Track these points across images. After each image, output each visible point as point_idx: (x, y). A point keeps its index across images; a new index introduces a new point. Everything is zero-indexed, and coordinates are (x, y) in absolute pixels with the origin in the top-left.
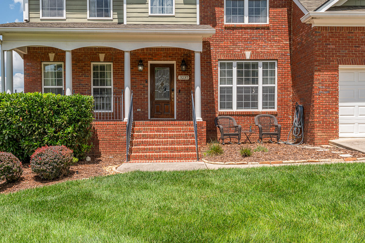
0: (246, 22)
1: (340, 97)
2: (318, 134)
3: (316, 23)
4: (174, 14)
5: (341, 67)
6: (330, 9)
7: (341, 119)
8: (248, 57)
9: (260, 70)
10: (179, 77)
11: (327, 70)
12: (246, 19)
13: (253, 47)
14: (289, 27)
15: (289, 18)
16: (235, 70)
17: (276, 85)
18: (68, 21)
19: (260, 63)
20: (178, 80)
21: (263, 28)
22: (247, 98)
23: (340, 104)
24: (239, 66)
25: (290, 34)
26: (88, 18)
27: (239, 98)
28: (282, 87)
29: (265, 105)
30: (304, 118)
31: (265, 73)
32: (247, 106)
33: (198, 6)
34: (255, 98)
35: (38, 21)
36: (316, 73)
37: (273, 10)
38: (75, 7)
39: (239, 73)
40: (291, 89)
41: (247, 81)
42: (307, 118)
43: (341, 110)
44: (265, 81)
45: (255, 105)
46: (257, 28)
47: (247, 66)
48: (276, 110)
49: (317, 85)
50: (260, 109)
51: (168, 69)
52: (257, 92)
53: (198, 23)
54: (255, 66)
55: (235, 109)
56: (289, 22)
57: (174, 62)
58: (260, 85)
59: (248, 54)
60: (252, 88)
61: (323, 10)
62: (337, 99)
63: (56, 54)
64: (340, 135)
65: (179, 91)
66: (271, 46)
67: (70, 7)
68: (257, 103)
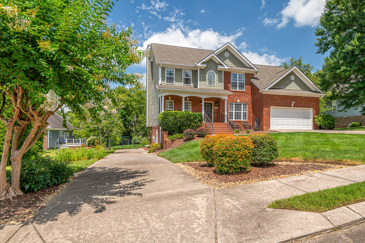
0: (238, 90)
1: (271, 116)
2: (265, 128)
3: (264, 93)
4: (215, 86)
5: (271, 107)
6: (269, 89)
7: (271, 123)
8: (238, 102)
9: (242, 106)
10: (215, 108)
11: (267, 107)
12: (238, 88)
13: (240, 98)
14: (251, 92)
15: (251, 89)
16: (234, 106)
17: (247, 112)
18: (175, 85)
19: (242, 104)
20: (214, 109)
21: (243, 92)
22: (238, 116)
23: (271, 118)
24: (235, 105)
25: (252, 95)
26: (183, 84)
27: (235, 116)
28: (249, 112)
29: (243, 118)
30: (259, 123)
31: (244, 107)
32: (238, 118)
33: (223, 83)
34: (240, 116)
35: (164, 84)
36: (264, 108)
37: (246, 86)
38: (178, 80)
39: (235, 107)
40: (252, 113)
41: (238, 110)
42: (260, 123)
43: (271, 120)
44: (243, 110)
45: (240, 118)
46: (241, 92)
47: (238, 105)
48: (247, 120)
49: (264, 112)
50: (242, 120)
51: (210, 104)
52: (241, 114)
53: (223, 89)
54: (241, 105)
55: (234, 120)
56: (251, 91)
57: (212, 102)
58: (242, 112)
59: (238, 101)
60: (240, 112)
61: (267, 89)
62: (270, 117)
63: (171, 97)
64: (271, 128)
65: (214, 113)
66: (246, 98)
67: (177, 80)
68: (241, 118)
